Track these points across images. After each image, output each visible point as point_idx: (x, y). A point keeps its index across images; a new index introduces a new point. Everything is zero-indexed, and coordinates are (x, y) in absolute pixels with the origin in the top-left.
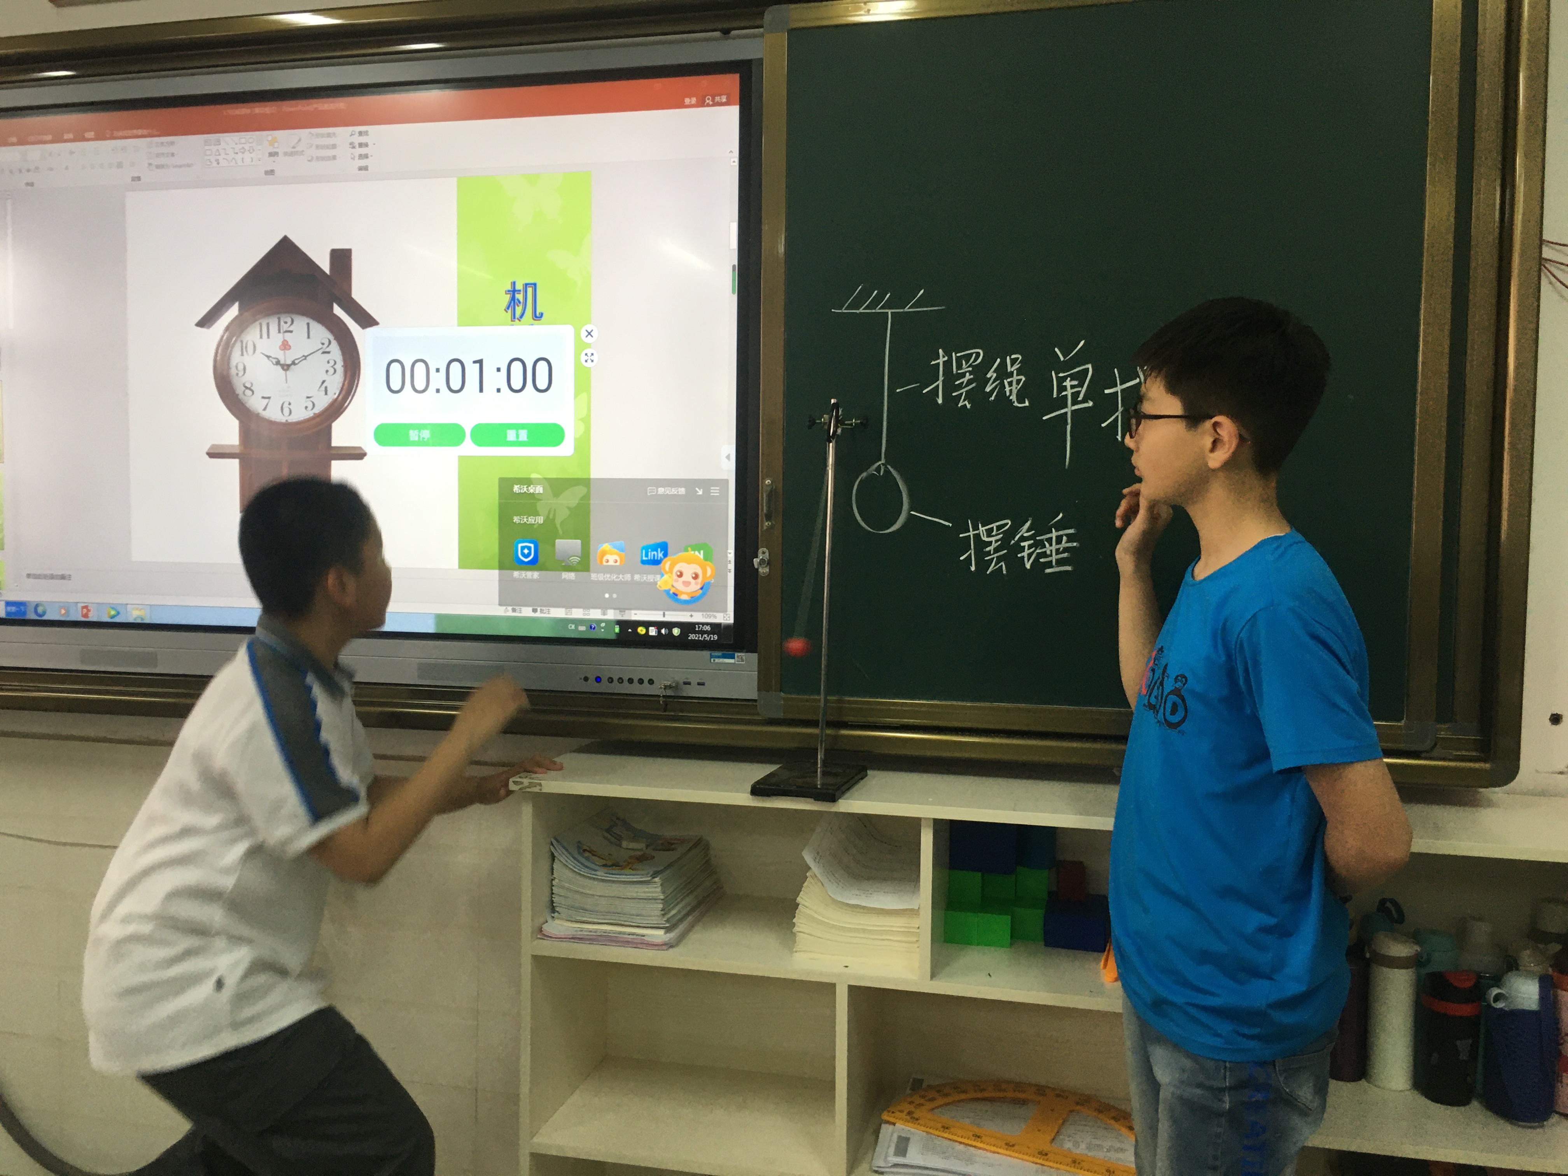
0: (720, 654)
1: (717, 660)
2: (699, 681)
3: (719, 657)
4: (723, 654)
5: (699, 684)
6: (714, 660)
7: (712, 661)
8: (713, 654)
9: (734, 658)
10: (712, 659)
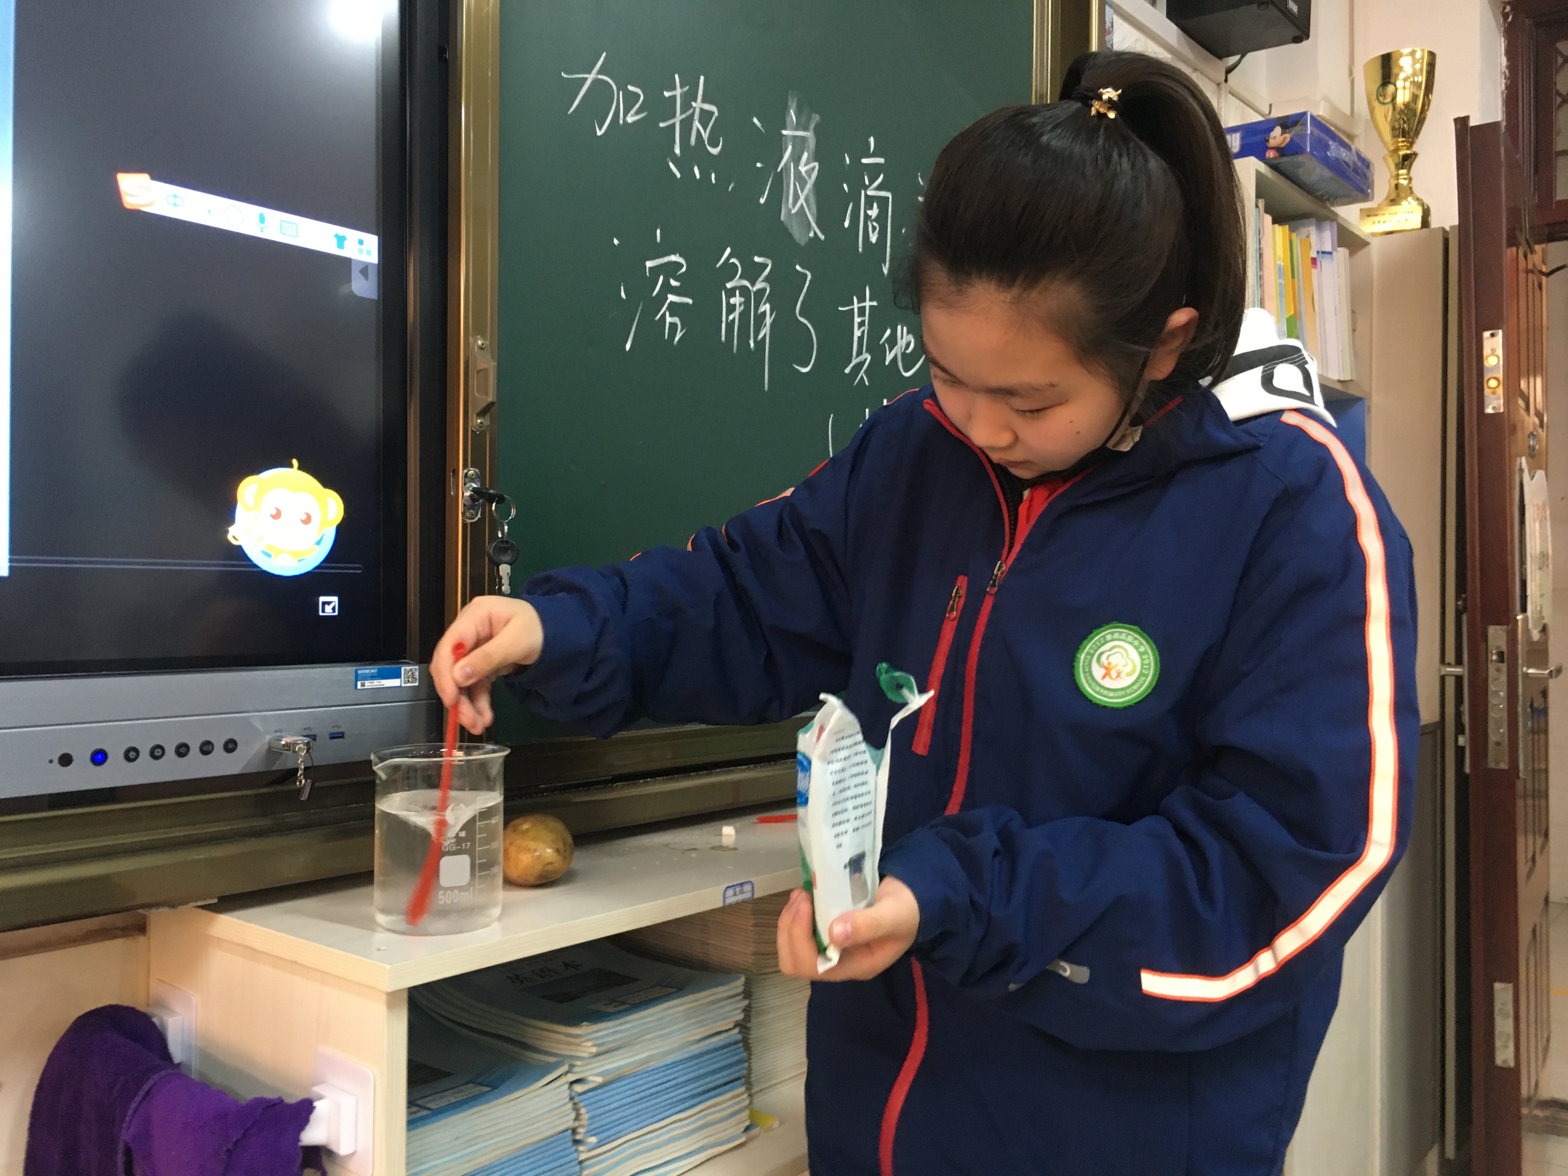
0: (372, 670)
1: (368, 684)
2: (336, 730)
3: (373, 677)
4: (379, 670)
5: (334, 737)
6: (363, 685)
7: (359, 687)
8: (360, 672)
9: (399, 676)
10: (359, 683)
